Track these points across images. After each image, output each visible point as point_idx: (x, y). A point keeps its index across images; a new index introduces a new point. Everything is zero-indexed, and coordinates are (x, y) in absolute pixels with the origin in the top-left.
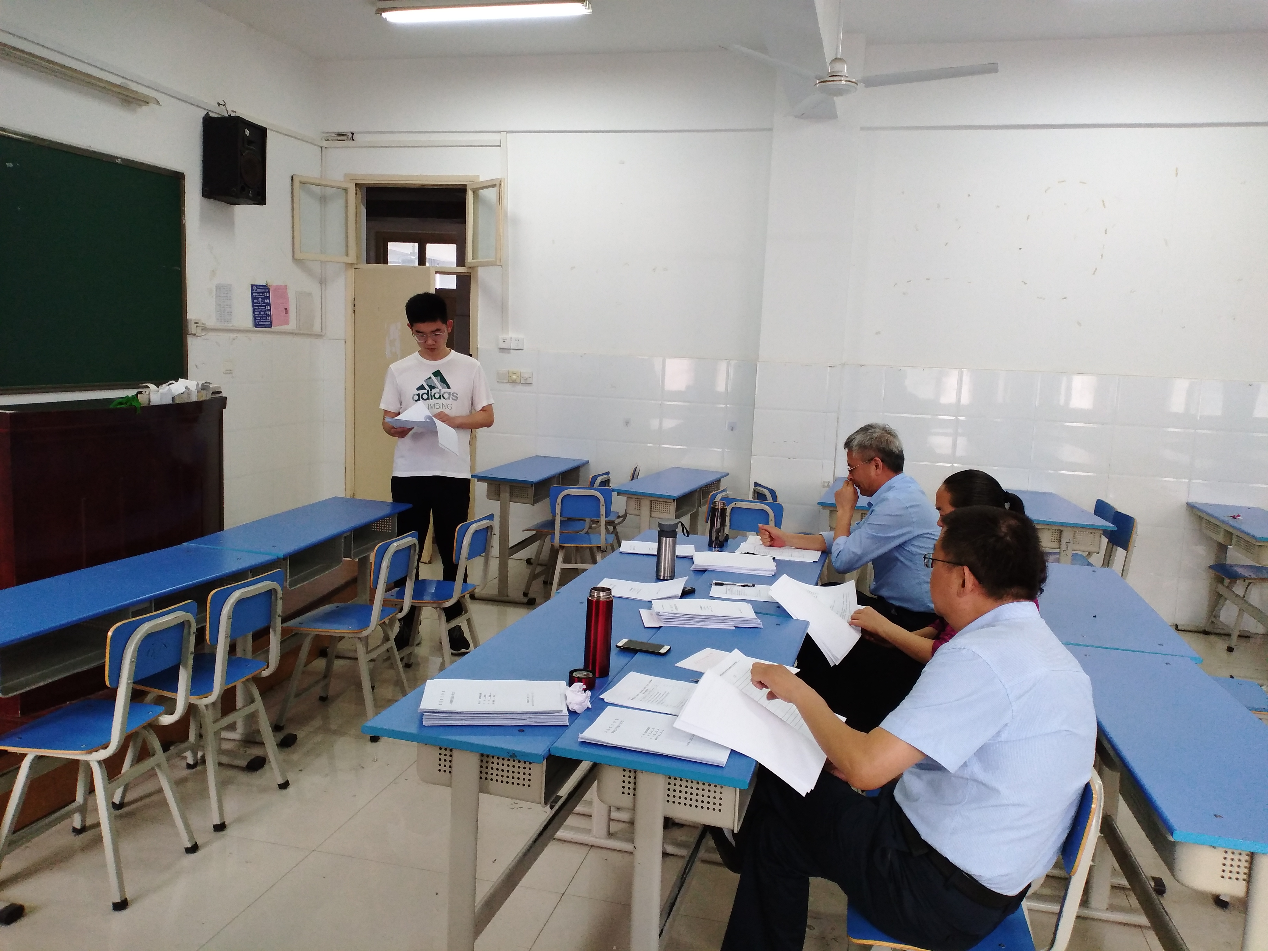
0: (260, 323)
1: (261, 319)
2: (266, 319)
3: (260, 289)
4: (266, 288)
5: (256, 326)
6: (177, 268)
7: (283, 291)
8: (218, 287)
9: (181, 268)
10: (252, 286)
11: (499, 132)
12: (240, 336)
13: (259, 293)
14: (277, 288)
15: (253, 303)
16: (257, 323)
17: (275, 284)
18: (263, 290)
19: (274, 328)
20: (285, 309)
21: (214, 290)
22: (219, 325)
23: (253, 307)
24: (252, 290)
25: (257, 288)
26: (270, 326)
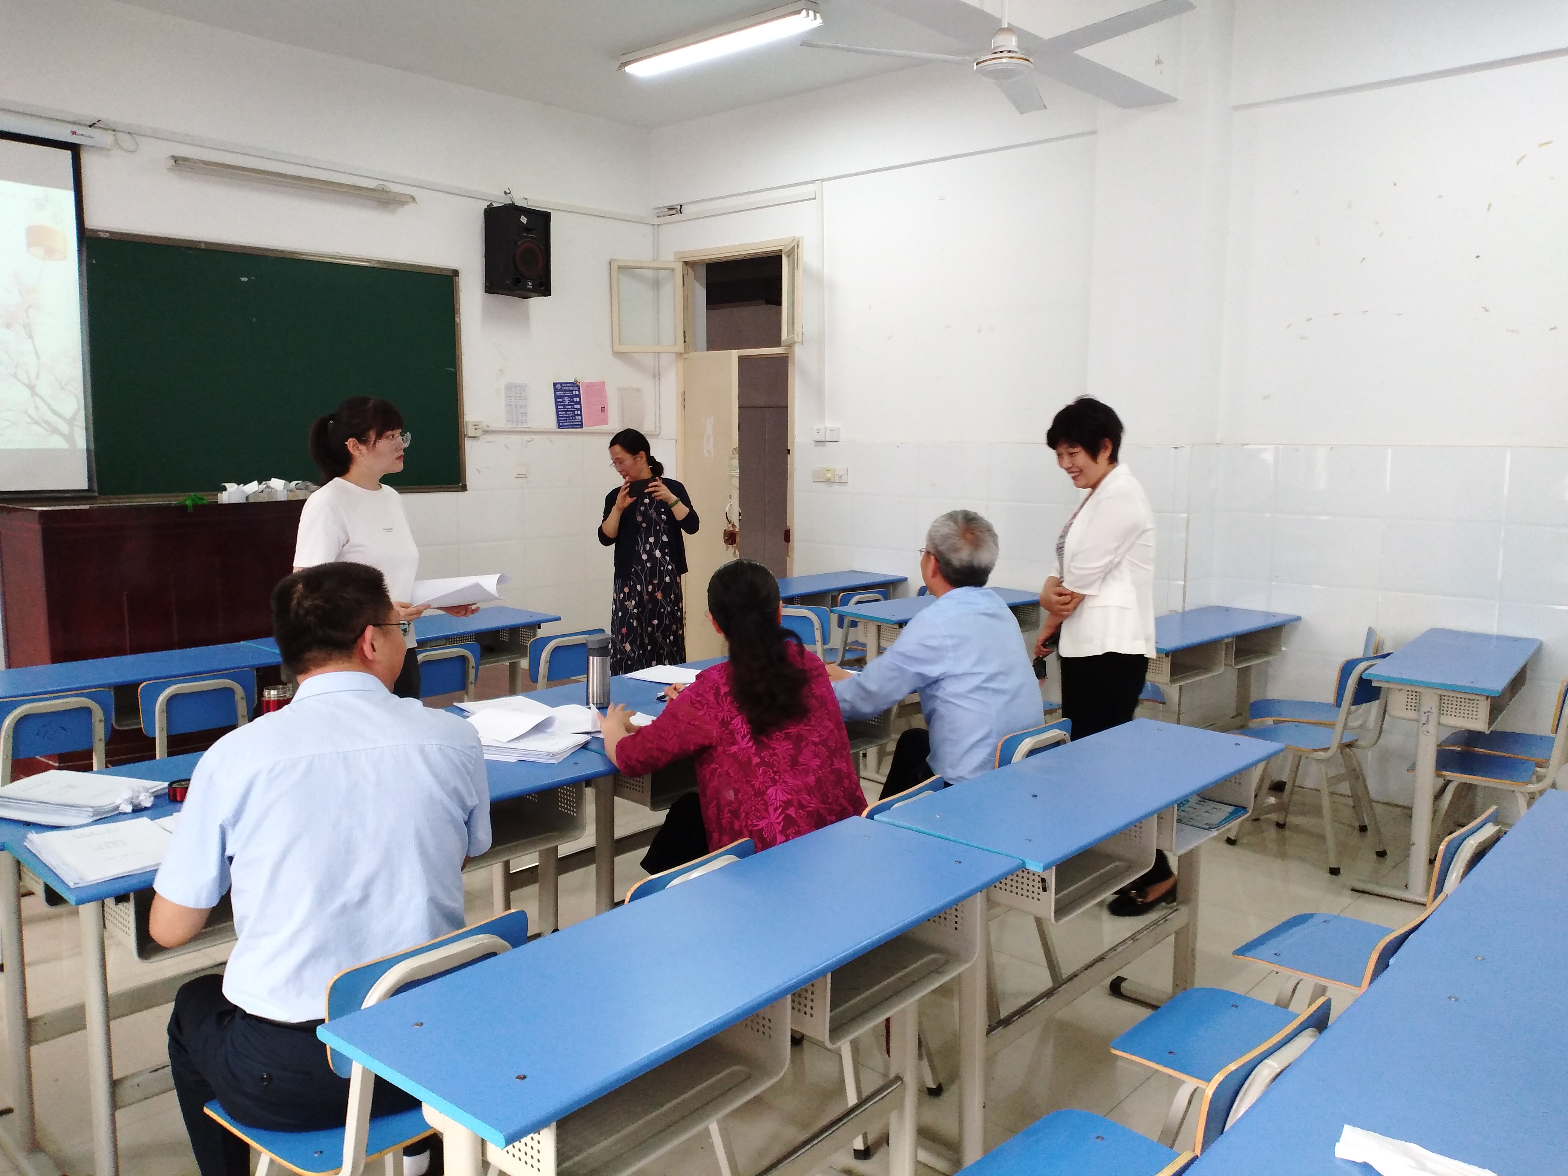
0: (564, 424)
1: (566, 420)
2: (575, 419)
3: (566, 386)
4: (575, 385)
5: (559, 427)
6: (451, 369)
7: (599, 388)
8: (509, 387)
9: (455, 369)
10: (555, 384)
11: (813, 182)
12: (538, 438)
13: (565, 391)
14: (591, 386)
15: (556, 402)
16: (561, 424)
17: (586, 381)
18: (571, 388)
19: (585, 429)
20: (602, 407)
21: (503, 390)
22: (509, 427)
23: (557, 406)
24: (555, 390)
25: (562, 386)
26: (581, 426)
